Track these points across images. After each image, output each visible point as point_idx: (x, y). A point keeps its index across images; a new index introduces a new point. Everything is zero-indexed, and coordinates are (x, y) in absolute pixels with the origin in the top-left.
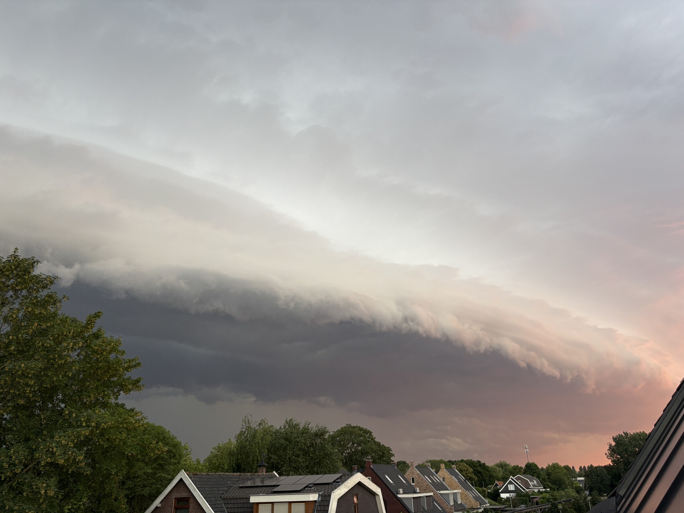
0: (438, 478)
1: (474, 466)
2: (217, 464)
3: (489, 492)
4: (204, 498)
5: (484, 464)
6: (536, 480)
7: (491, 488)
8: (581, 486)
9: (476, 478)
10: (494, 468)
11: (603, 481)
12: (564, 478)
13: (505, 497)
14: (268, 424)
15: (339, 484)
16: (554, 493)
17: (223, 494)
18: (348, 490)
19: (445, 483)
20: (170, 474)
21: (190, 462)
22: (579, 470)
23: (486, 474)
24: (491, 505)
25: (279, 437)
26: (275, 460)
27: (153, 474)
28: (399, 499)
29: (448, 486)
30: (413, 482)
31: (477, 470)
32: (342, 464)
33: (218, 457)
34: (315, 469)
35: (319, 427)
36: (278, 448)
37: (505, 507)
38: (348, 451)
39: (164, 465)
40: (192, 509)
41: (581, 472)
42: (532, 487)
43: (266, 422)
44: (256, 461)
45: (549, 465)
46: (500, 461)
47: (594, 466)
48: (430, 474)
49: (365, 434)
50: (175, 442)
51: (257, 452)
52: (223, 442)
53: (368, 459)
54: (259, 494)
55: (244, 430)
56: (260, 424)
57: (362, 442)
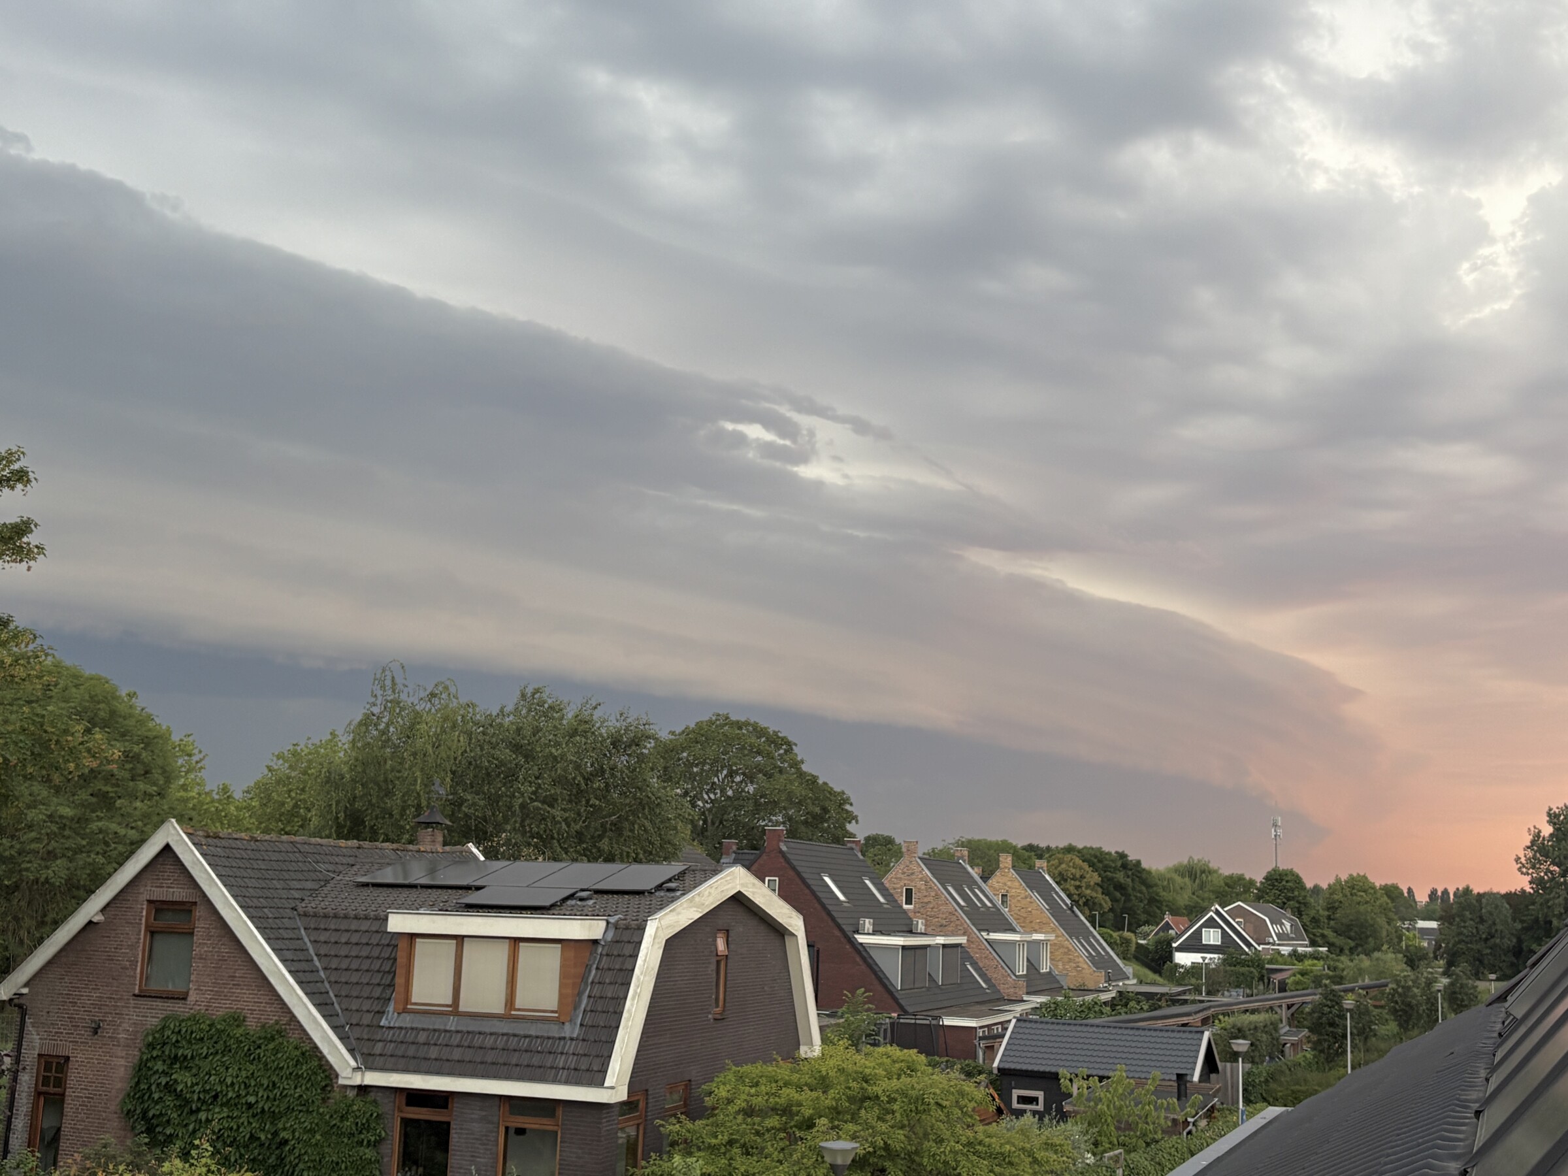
0: (989, 893)
1: (1106, 868)
2: (288, 807)
3: (1142, 945)
4: (241, 907)
5: (1139, 862)
6: (1290, 920)
7: (1148, 935)
8: (1424, 947)
9: (1107, 904)
10: (1168, 876)
11: (1493, 937)
12: (1378, 919)
13: (1189, 964)
14: (457, 699)
15: (672, 895)
16: (1338, 961)
17: (303, 900)
18: (700, 915)
19: (1006, 910)
20: (133, 825)
21: (199, 794)
22: (1428, 900)
23: (1140, 892)
24: (1141, 982)
25: (494, 740)
26: (476, 810)
27: (78, 822)
28: (859, 947)
29: (1016, 919)
30: (909, 902)
31: (1110, 879)
32: (692, 832)
33: (290, 783)
34: (604, 844)
35: (629, 720)
36: (488, 774)
37: (1184, 992)
38: (712, 796)
39: (112, 797)
40: (202, 936)
41: (1432, 907)
42: (1276, 939)
43: (452, 690)
44: (413, 809)
45: (1338, 880)
46: (1191, 857)
47: (1475, 892)
48: (961, 882)
49: (770, 746)
50: (149, 730)
51: (419, 782)
52: (309, 739)
53: (775, 824)
54: (418, 909)
55: (379, 711)
56: (433, 695)
57: (760, 771)
